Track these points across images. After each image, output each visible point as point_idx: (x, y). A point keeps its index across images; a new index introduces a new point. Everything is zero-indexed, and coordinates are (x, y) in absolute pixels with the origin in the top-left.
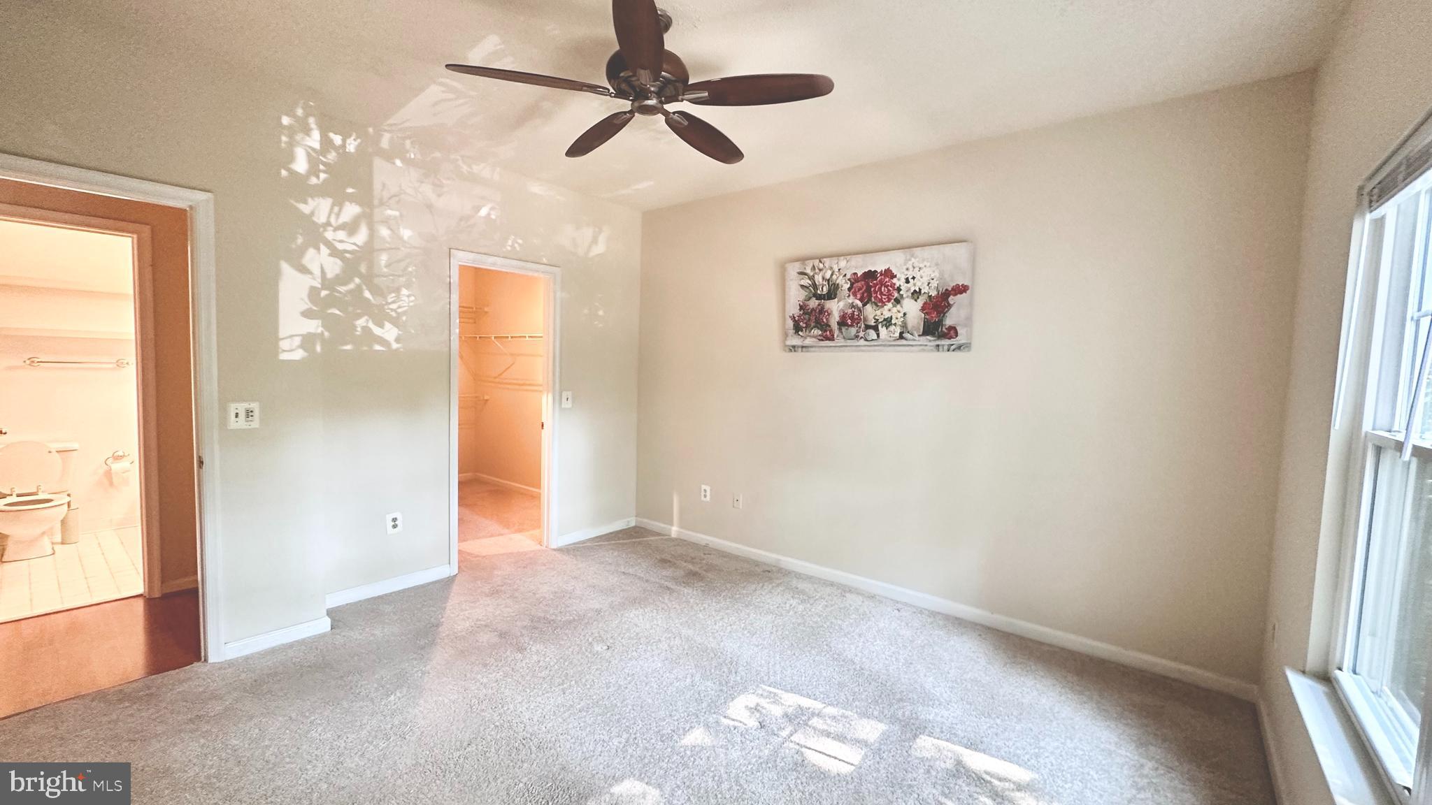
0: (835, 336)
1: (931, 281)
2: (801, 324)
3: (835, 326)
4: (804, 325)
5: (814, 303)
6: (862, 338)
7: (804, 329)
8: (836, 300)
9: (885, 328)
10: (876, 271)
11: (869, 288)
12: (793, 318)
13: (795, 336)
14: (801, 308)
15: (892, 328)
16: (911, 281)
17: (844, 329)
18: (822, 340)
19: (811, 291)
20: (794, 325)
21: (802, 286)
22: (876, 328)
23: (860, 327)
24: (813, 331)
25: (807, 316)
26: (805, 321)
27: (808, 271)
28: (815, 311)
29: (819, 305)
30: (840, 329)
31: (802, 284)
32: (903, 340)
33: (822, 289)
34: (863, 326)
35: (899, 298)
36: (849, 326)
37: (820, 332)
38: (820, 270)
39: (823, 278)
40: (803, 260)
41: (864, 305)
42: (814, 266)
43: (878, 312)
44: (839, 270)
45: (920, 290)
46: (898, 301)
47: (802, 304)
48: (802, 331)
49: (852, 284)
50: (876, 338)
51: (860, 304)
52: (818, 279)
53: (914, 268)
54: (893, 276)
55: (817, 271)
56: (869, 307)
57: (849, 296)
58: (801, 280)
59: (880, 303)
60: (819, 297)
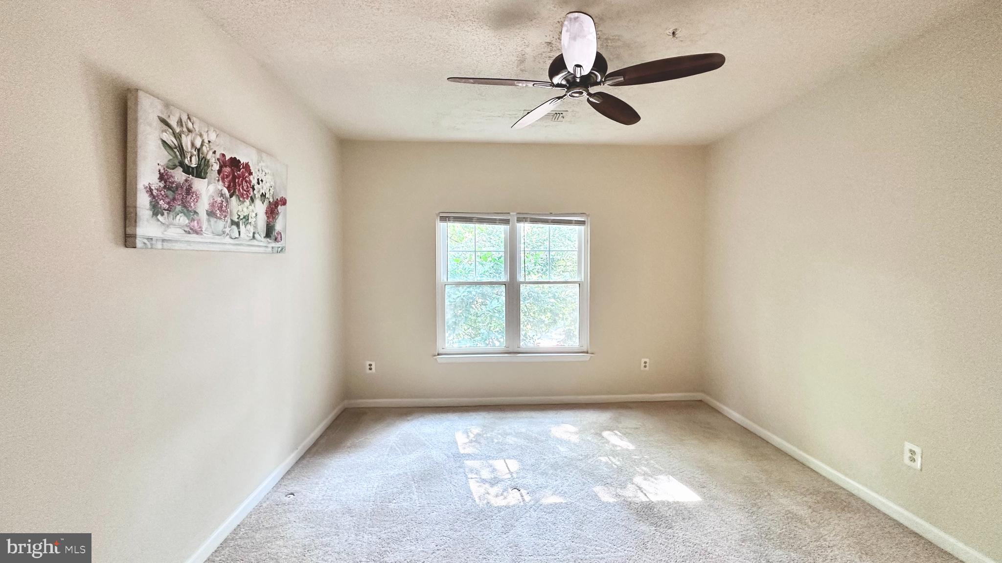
0: (203, 230)
1: (271, 188)
2: (161, 202)
3: (203, 215)
4: (166, 206)
5: (179, 176)
6: (228, 234)
7: (165, 213)
8: (206, 179)
9: (244, 226)
10: (239, 161)
11: (234, 177)
12: (150, 191)
13: (153, 221)
14: (162, 177)
15: (249, 226)
16: (260, 182)
17: (213, 220)
18: (189, 233)
19: (176, 156)
20: (151, 202)
21: (164, 142)
22: (237, 225)
23: (227, 222)
24: (178, 217)
25: (170, 193)
26: (167, 200)
27: (173, 122)
28: (182, 188)
29: (186, 181)
30: (209, 221)
31: (165, 139)
32: (255, 240)
33: (191, 158)
34: (229, 221)
35: (253, 197)
36: (216, 217)
37: (187, 221)
38: (189, 131)
39: (193, 145)
40: (167, 105)
41: (231, 196)
42: (181, 120)
43: (240, 208)
44: (209, 142)
45: (265, 194)
46: (252, 200)
47: (162, 171)
48: (163, 214)
49: (221, 167)
50: (237, 236)
51: (228, 195)
52: (186, 141)
53: (262, 171)
54: (251, 174)
55: (185, 129)
56: (234, 198)
57: (219, 180)
58: (163, 131)
59: (241, 197)
60: (187, 170)
